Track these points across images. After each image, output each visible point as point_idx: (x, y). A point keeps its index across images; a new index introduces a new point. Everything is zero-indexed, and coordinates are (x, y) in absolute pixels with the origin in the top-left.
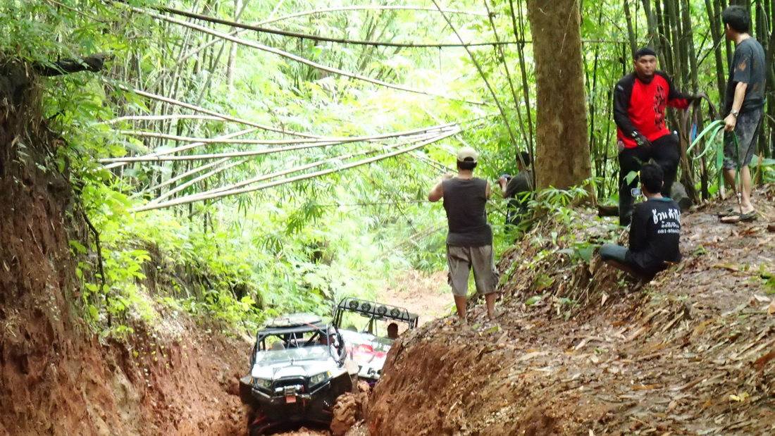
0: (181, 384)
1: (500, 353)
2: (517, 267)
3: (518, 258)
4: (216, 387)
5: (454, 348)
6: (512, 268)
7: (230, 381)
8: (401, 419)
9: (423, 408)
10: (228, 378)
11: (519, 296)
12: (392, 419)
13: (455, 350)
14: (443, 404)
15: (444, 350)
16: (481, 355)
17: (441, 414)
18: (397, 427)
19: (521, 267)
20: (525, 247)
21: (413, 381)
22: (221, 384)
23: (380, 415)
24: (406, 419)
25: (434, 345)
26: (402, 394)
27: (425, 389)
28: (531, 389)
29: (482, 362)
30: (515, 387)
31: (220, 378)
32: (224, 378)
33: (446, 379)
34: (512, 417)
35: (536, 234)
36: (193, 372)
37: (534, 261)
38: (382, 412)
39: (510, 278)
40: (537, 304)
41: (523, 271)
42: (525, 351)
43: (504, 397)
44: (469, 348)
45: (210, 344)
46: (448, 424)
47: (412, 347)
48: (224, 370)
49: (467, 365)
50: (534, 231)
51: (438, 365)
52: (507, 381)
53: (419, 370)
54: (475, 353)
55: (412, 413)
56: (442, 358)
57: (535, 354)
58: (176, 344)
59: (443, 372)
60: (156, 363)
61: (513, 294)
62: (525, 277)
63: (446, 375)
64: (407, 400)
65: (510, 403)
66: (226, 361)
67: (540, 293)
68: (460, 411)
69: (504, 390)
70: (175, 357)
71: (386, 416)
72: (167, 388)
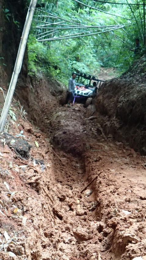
0: (42, 91)
1: (134, 84)
2: (138, 66)
3: (138, 63)
4: (50, 93)
5: (121, 83)
6: (136, 66)
7: (53, 92)
8: (106, 101)
9: (112, 98)
10: (53, 91)
11: (138, 73)
12: (103, 101)
13: (122, 84)
14: (119, 96)
15: (119, 84)
16: (129, 85)
17: (118, 98)
18: (105, 103)
19: (139, 66)
20: (140, 61)
21: (110, 92)
22: (51, 93)
23: (100, 100)
24: (107, 101)
25: (116, 83)
26: (107, 95)
27: (113, 93)
28: (142, 91)
29: (129, 86)
30: (138, 90)
31: (51, 91)
32: (52, 91)
33: (119, 91)
34: (137, 96)
35: (144, 57)
36: (44, 88)
37: (143, 64)
38: (101, 100)
39: (136, 68)
40: (143, 75)
41: (139, 67)
42: (140, 84)
43: (135, 92)
44: (126, 84)
45: (49, 81)
46: (120, 101)
47: (109, 84)
48: (52, 89)
49: (125, 87)
50: (143, 57)
51: (117, 87)
52: (136, 89)
53: (111, 89)
54: (128, 85)
55: (109, 99)
56: (118, 86)
57: (143, 85)
58: (41, 80)
59: (118, 89)
60: (37, 84)
61: (136, 72)
62: (140, 68)
63: (119, 90)
64: (108, 96)
65: (137, 94)
66: (52, 86)
67: (144, 72)
68: (123, 98)
69: (135, 91)
70: (41, 83)
71: (102, 101)
72: (39, 91)
